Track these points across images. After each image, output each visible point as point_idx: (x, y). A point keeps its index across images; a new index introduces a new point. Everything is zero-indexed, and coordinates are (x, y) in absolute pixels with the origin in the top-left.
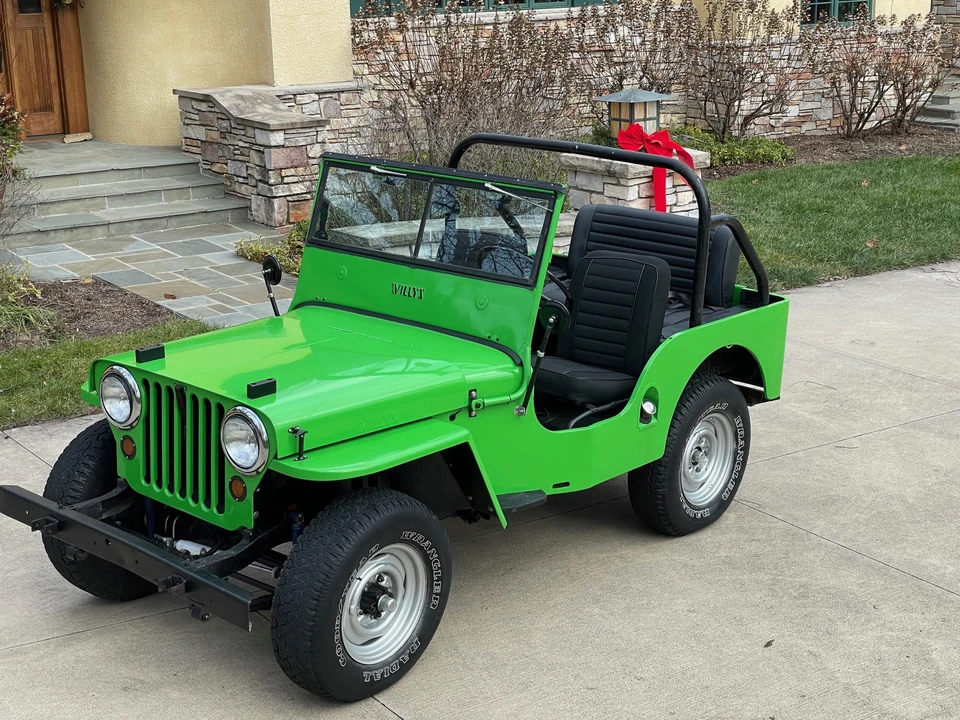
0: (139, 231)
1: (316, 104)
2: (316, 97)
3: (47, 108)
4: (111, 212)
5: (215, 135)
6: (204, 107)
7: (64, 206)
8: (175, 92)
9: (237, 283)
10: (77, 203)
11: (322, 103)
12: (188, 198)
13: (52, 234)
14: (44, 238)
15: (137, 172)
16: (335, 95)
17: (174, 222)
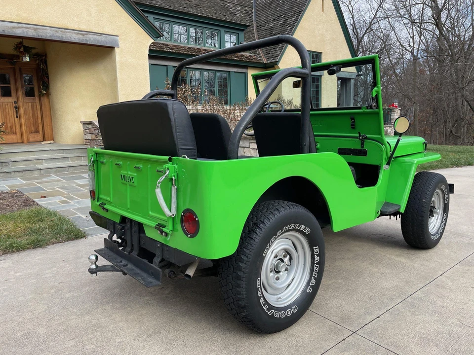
0: (55, 173)
3: (37, 132)
4: (45, 165)
5: (94, 137)
6: (90, 126)
8: (81, 122)
9: (82, 191)
10: (30, 162)
12: (82, 161)
15: (62, 151)
17: (72, 169)
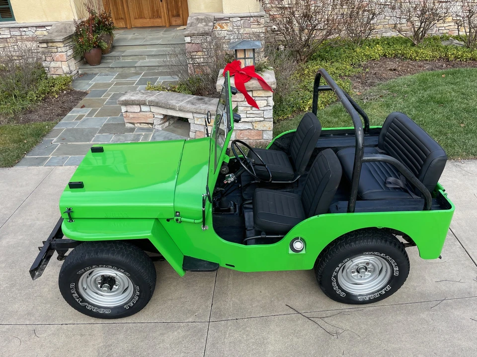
0: (148, 70)
1: (239, 22)
2: (240, 19)
3: (178, 15)
7: (131, 57)
10: (135, 57)
11: (242, 22)
13: (115, 69)
14: (112, 70)
16: (248, 18)
